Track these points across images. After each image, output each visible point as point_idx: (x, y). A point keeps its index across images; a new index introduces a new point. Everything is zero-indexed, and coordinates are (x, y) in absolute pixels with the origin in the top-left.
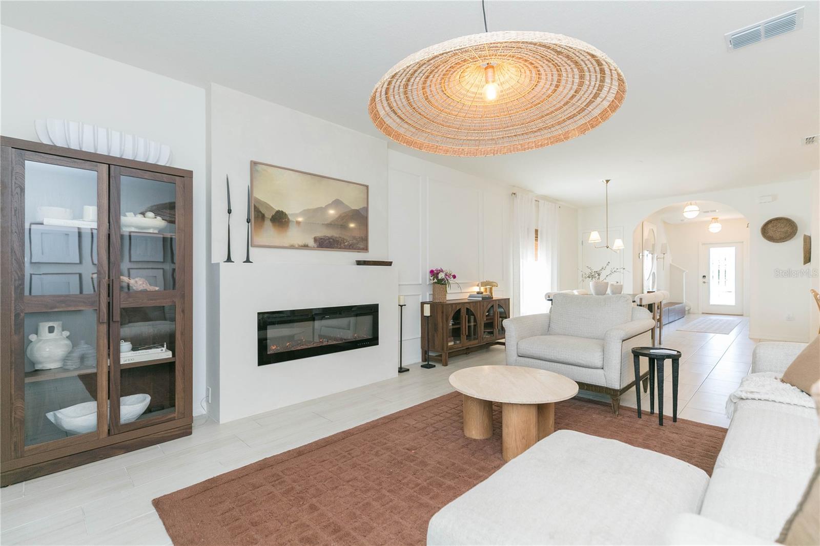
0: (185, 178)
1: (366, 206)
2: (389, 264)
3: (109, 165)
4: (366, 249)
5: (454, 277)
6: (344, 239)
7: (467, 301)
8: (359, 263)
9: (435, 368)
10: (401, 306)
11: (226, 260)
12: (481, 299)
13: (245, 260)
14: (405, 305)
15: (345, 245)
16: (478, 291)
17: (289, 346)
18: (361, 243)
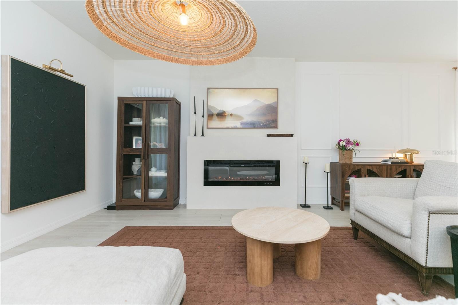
0: (172, 101)
1: (277, 101)
2: (292, 135)
3: (146, 100)
4: (276, 127)
5: (357, 144)
6: (260, 122)
7: (380, 164)
8: (269, 135)
9: (332, 210)
10: (306, 164)
11: (194, 135)
12: (390, 163)
13: (201, 135)
14: (309, 163)
15: (261, 125)
16: (391, 156)
17: (220, 178)
18: (273, 123)
